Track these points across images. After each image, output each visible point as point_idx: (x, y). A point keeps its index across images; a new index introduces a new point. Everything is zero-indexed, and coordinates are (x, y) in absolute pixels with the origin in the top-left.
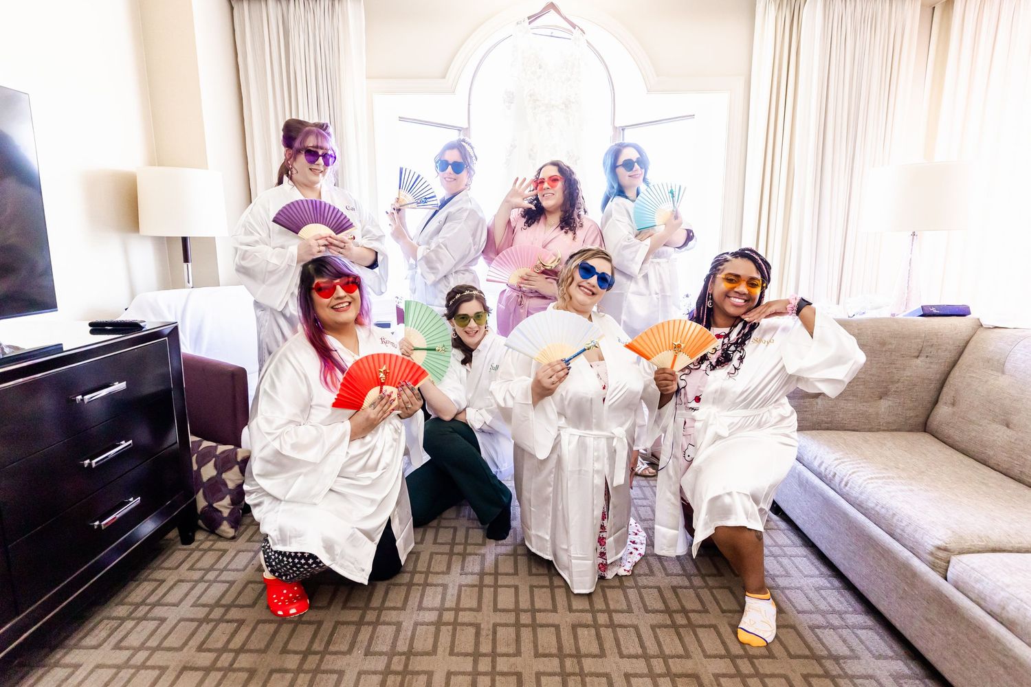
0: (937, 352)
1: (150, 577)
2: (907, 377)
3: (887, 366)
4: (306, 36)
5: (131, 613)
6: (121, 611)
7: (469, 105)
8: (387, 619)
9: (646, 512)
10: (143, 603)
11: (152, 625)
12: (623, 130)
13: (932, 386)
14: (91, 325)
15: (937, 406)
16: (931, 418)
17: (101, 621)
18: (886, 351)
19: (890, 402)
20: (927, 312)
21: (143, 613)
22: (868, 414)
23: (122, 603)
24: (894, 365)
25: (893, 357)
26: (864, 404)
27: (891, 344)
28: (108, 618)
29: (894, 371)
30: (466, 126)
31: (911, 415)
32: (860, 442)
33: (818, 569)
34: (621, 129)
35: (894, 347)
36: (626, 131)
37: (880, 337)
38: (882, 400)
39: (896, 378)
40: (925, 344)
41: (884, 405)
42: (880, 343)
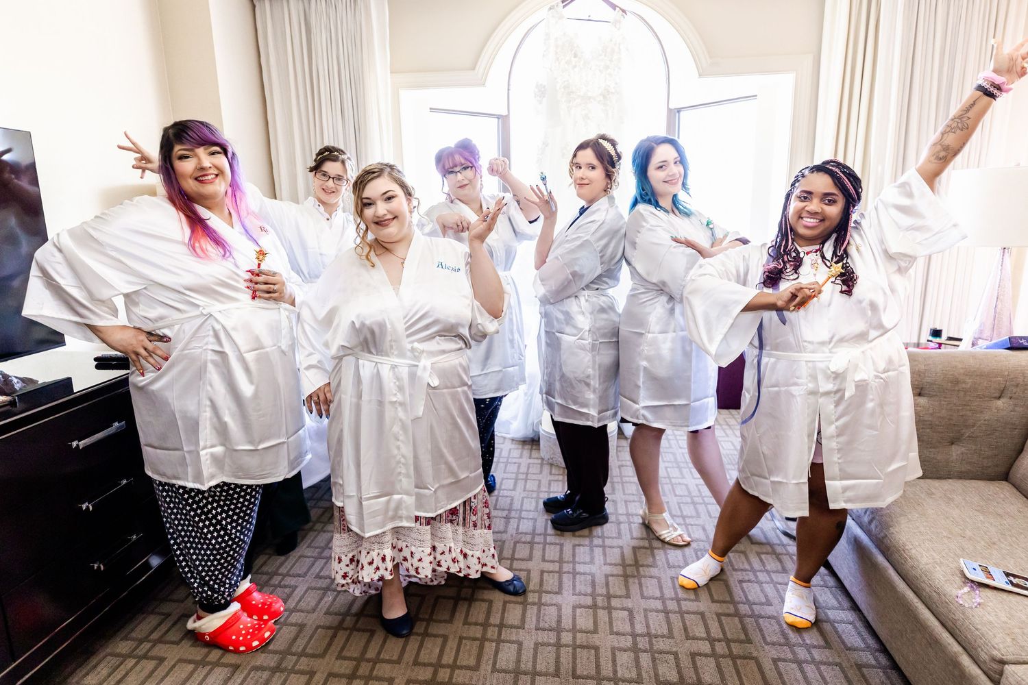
0: (1023, 393)
1: (157, 610)
2: (985, 420)
3: (960, 408)
4: (329, 34)
5: (133, 651)
6: (123, 647)
7: (509, 90)
8: (380, 674)
9: (676, 557)
10: (146, 639)
11: (151, 665)
12: (679, 112)
13: (1016, 432)
14: (96, 359)
15: (1022, 456)
16: (1013, 469)
17: (105, 657)
18: (959, 391)
19: (963, 449)
20: (1015, 345)
21: (144, 651)
22: (935, 461)
23: (126, 638)
24: (968, 407)
25: (968, 398)
26: (931, 450)
27: (964, 382)
28: (111, 655)
29: (969, 413)
30: (504, 113)
31: (989, 464)
32: (923, 496)
33: (863, 640)
34: (676, 111)
35: (969, 386)
36: (681, 113)
37: (951, 375)
38: (953, 446)
39: (971, 422)
40: (1008, 383)
41: (956, 451)
42: (951, 382)
